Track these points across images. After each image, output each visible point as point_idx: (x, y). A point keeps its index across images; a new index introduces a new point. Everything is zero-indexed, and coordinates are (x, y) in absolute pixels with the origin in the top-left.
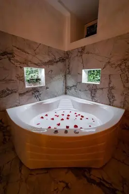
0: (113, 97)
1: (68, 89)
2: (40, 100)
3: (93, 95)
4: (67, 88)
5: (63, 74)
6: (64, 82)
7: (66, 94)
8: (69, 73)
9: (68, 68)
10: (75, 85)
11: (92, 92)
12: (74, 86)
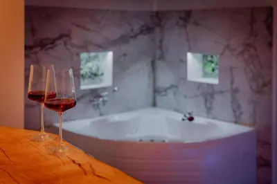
0: (239, 107)
1: (159, 92)
2: (101, 115)
3: (208, 105)
4: (156, 91)
5: (149, 60)
6: (149, 77)
7: (154, 105)
8: (162, 57)
9: (161, 48)
10: (174, 83)
11: (206, 100)
12: (172, 87)
